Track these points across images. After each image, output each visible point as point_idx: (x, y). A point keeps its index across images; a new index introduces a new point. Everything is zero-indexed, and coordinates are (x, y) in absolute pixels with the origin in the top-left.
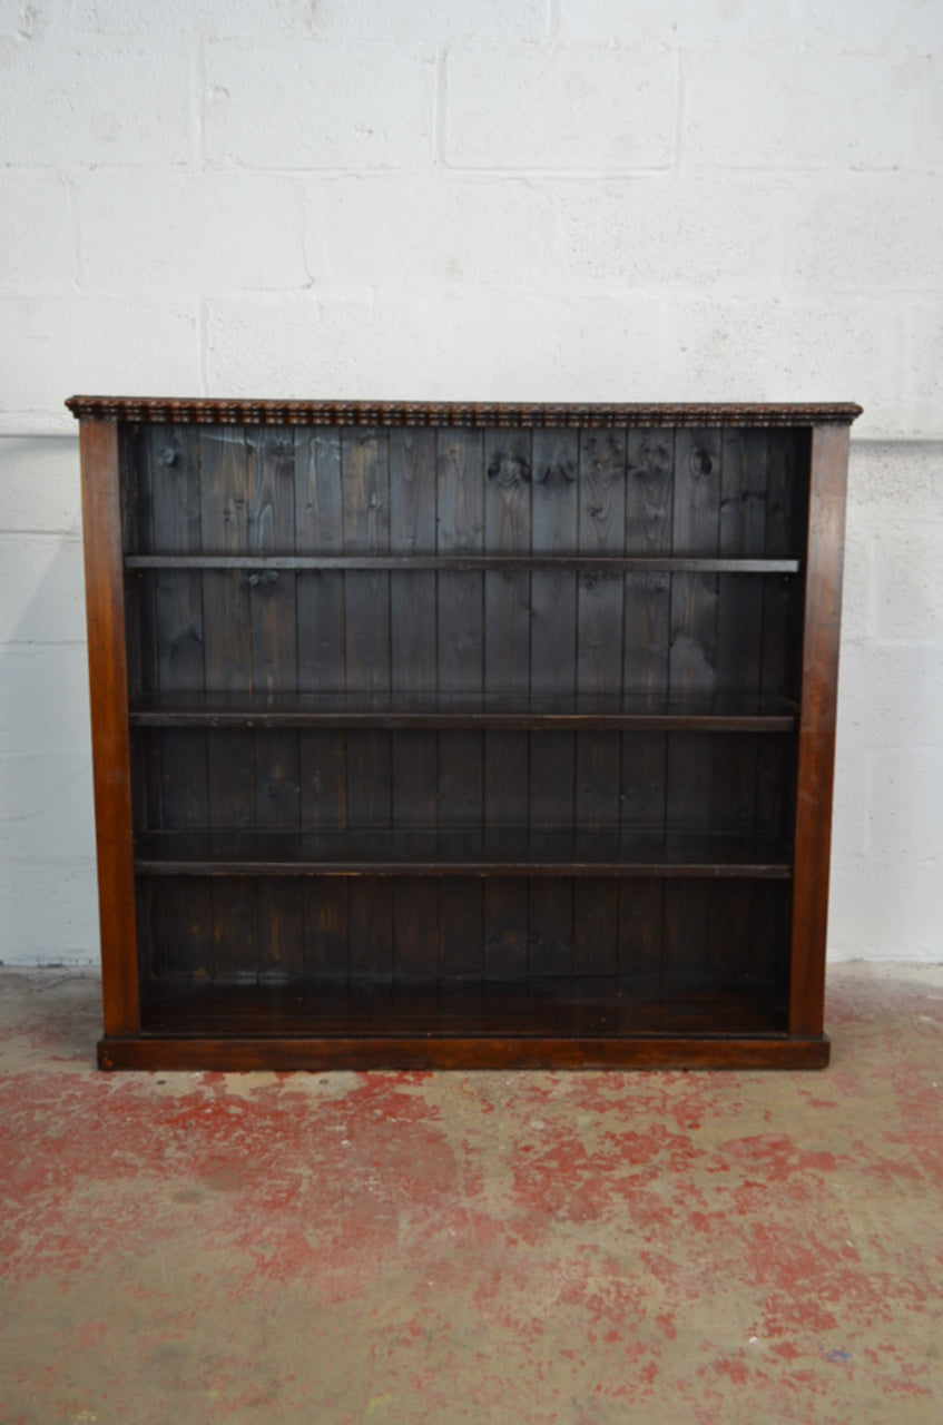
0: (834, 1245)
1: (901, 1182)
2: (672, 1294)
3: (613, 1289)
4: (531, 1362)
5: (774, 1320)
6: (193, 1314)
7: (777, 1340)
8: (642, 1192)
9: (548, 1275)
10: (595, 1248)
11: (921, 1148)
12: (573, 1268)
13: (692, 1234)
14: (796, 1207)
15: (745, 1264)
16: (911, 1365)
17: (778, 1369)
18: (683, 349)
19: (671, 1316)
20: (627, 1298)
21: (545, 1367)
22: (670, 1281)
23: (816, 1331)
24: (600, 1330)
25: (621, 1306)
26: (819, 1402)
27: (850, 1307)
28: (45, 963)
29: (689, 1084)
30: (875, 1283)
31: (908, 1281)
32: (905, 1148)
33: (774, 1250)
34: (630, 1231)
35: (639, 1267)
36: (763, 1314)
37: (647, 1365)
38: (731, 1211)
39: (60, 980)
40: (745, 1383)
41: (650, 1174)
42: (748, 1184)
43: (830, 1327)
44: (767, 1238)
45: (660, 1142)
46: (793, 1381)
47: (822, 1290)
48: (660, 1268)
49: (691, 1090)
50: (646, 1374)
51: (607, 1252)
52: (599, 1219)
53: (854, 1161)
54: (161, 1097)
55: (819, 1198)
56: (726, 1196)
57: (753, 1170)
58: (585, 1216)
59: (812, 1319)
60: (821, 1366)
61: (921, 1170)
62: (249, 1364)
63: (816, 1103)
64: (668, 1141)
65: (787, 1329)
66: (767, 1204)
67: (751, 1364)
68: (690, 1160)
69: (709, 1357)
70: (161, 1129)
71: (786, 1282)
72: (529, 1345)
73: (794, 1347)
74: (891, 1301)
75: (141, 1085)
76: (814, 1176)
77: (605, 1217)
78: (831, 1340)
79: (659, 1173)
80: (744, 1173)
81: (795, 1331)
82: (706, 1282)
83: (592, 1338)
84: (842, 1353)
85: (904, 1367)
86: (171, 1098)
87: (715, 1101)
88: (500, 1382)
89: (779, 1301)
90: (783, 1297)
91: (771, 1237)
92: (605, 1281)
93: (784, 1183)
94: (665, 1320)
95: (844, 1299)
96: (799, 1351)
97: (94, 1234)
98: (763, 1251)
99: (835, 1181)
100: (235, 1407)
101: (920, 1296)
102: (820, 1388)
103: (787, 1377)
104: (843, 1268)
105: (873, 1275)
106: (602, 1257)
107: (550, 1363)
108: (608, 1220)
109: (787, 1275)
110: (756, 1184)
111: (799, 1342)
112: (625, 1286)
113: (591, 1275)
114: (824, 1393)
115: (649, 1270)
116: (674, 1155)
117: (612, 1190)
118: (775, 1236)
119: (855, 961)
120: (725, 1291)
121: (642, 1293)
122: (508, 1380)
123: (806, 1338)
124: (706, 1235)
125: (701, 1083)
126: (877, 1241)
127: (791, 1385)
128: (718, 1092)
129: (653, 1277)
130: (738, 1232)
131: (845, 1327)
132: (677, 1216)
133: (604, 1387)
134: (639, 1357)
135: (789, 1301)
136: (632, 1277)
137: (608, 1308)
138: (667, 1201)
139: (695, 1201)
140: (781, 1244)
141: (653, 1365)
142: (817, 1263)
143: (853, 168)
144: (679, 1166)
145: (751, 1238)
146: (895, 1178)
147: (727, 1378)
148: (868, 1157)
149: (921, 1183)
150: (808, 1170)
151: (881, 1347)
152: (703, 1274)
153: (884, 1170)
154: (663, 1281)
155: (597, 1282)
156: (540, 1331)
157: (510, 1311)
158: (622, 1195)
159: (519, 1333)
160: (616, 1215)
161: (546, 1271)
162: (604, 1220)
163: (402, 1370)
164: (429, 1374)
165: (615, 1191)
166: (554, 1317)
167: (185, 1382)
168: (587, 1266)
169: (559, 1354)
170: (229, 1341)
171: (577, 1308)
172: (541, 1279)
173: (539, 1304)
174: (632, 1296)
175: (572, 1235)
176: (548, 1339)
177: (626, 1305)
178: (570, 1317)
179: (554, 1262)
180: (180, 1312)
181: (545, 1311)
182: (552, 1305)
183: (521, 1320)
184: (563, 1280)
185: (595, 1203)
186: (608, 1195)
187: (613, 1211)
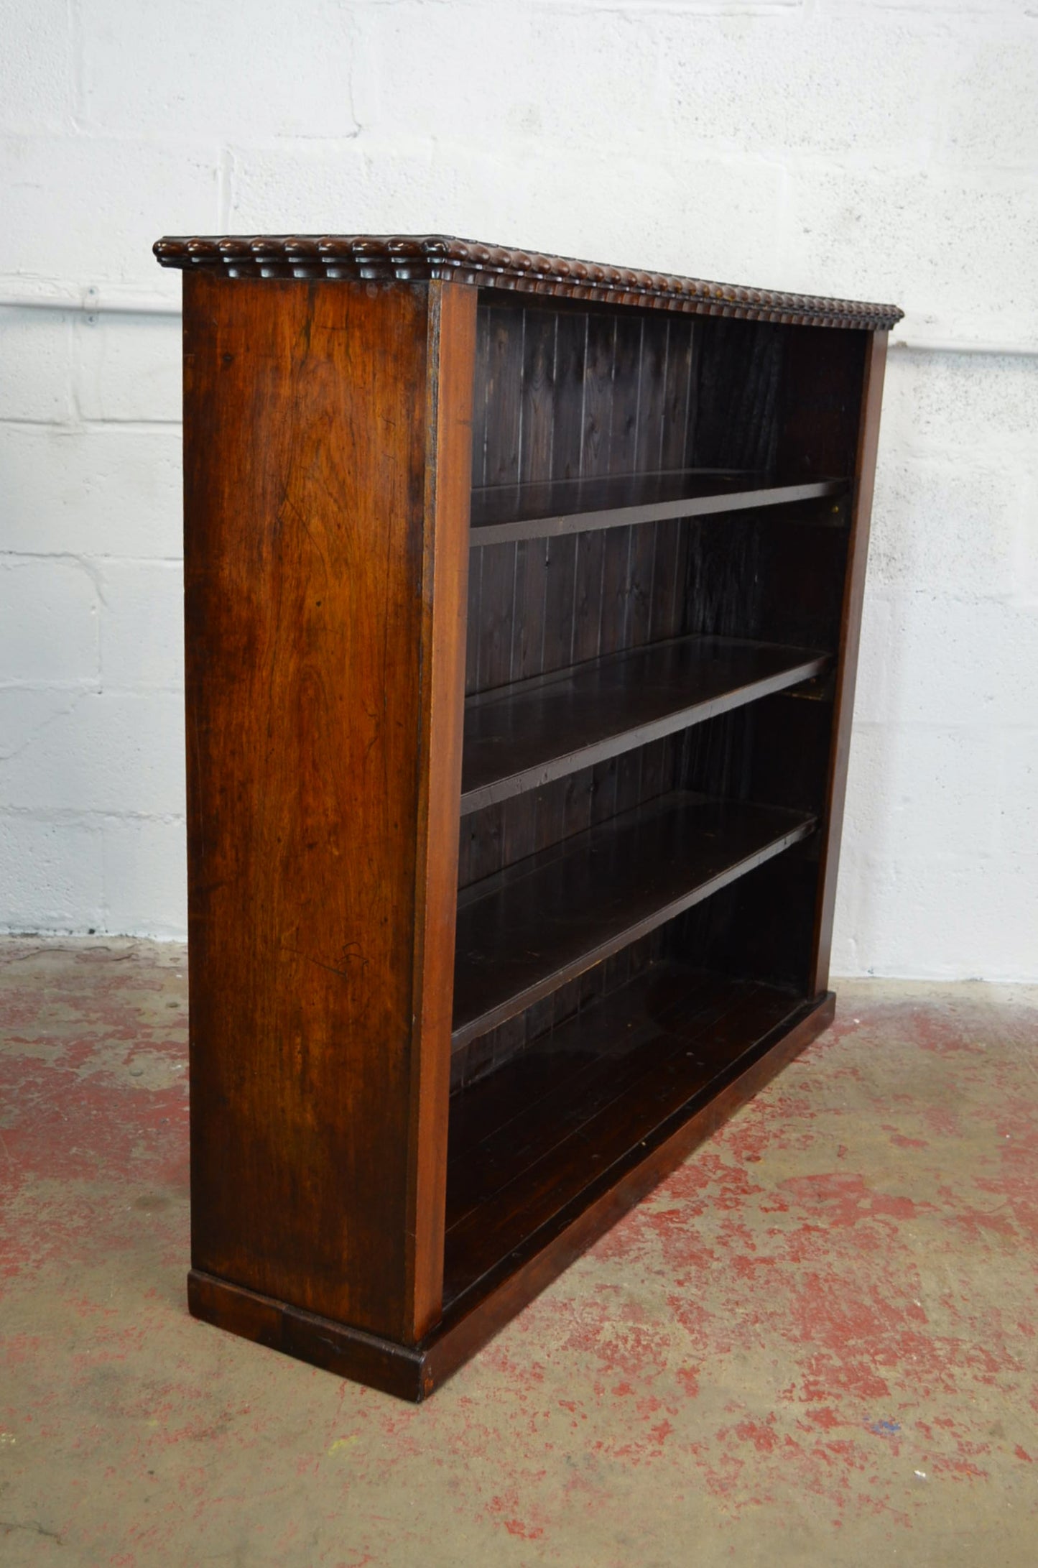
0: (900, 1303)
1: (988, 1236)
2: (701, 1346)
3: (632, 1337)
4: (524, 1412)
5: (816, 1383)
6: (141, 1334)
7: (816, 1405)
8: (681, 1229)
9: (557, 1316)
10: (616, 1289)
11: (1019, 1200)
12: (588, 1309)
13: (734, 1280)
14: (859, 1257)
15: (791, 1318)
16: (969, 1443)
17: (812, 1438)
18: (807, 231)
19: (695, 1370)
20: (646, 1347)
21: (540, 1418)
22: (699, 1332)
23: (863, 1399)
24: (610, 1381)
25: (638, 1357)
26: (855, 1477)
27: (908, 1373)
28: (18, 931)
29: (753, 1110)
30: (941, 1349)
31: (981, 1349)
32: (1003, 1198)
33: (827, 1303)
34: (660, 1273)
35: (665, 1314)
36: (804, 1376)
37: (659, 1423)
38: (782, 1257)
39: (35, 951)
40: (771, 1452)
41: (694, 1210)
42: (807, 1228)
43: (880, 1395)
44: (821, 1290)
45: (710, 1174)
46: (828, 1452)
47: (876, 1353)
48: (689, 1315)
49: (757, 1117)
50: (656, 1434)
51: (630, 1295)
52: (626, 1256)
53: (937, 1210)
54: (135, 1089)
55: (889, 1249)
56: (779, 1239)
57: (816, 1212)
58: (610, 1252)
59: (861, 1384)
60: (862, 1438)
61: (1015, 1224)
62: (199, 1394)
63: (901, 1141)
64: (720, 1173)
65: (829, 1394)
66: (826, 1252)
67: (780, 1430)
68: (742, 1197)
69: (735, 1418)
70: (130, 1126)
71: (836, 1342)
72: (524, 1393)
73: (834, 1415)
74: (956, 1370)
75: (112, 1074)
76: (887, 1224)
77: (633, 1254)
78: (879, 1409)
79: (704, 1209)
80: (804, 1214)
81: (838, 1397)
82: (741, 1334)
83: (598, 1389)
84: (891, 1425)
85: (960, 1444)
86: (147, 1092)
87: (782, 1132)
88: (486, 1433)
89: (825, 1361)
90: (830, 1358)
91: (826, 1289)
92: (623, 1327)
93: (849, 1229)
94: (687, 1375)
95: (902, 1365)
96: (839, 1419)
97: (38, 1239)
98: (813, 1305)
99: (911, 1231)
100: (177, 1440)
101: (992, 1366)
102: (858, 1462)
103: (821, 1448)
104: (906, 1329)
105: (939, 1339)
106: (622, 1300)
107: (546, 1415)
108: (637, 1259)
109: (839, 1333)
110: (816, 1229)
111: (841, 1409)
112: (645, 1334)
113: (609, 1319)
114: (862, 1468)
115: (676, 1318)
116: (725, 1190)
117: (645, 1224)
118: (830, 1288)
119: (974, 981)
120: (763, 1346)
121: (665, 1342)
122: (495, 1430)
123: (851, 1405)
124: (750, 1283)
125: (769, 1110)
126: (951, 1302)
127: (825, 1456)
128: (786, 1121)
129: (680, 1326)
130: (788, 1281)
131: (897, 1395)
132: (718, 1259)
133: (606, 1445)
134: (652, 1414)
135: (836, 1362)
136: (656, 1324)
137: (623, 1357)
138: (709, 1241)
139: (741, 1243)
140: (836, 1297)
141: (666, 1424)
142: (876, 1322)
144: (728, 1203)
145: (800, 1288)
146: (983, 1231)
147: (751, 1443)
148: (954, 1206)
149: (1014, 1239)
150: (880, 1217)
151: (937, 1421)
152: (741, 1326)
153: (971, 1221)
154: (692, 1331)
155: (614, 1327)
156: (539, 1377)
157: (506, 1353)
158: (657, 1232)
159: (515, 1378)
160: (646, 1254)
161: (556, 1310)
162: (631, 1258)
163: (373, 1411)
164: (404, 1418)
165: (649, 1226)
166: (558, 1363)
167: (122, 1409)
168: (604, 1308)
169: (558, 1406)
170: (179, 1366)
171: (586, 1356)
172: (548, 1319)
173: (542, 1347)
174: (653, 1345)
175: (591, 1273)
176: (547, 1387)
177: (643, 1355)
178: (576, 1364)
179: (565, 1301)
180: (126, 1331)
181: (549, 1356)
182: (557, 1350)
183: (518, 1365)
184: (574, 1323)
185: (623, 1239)
186: (639, 1230)
187: (643, 1249)
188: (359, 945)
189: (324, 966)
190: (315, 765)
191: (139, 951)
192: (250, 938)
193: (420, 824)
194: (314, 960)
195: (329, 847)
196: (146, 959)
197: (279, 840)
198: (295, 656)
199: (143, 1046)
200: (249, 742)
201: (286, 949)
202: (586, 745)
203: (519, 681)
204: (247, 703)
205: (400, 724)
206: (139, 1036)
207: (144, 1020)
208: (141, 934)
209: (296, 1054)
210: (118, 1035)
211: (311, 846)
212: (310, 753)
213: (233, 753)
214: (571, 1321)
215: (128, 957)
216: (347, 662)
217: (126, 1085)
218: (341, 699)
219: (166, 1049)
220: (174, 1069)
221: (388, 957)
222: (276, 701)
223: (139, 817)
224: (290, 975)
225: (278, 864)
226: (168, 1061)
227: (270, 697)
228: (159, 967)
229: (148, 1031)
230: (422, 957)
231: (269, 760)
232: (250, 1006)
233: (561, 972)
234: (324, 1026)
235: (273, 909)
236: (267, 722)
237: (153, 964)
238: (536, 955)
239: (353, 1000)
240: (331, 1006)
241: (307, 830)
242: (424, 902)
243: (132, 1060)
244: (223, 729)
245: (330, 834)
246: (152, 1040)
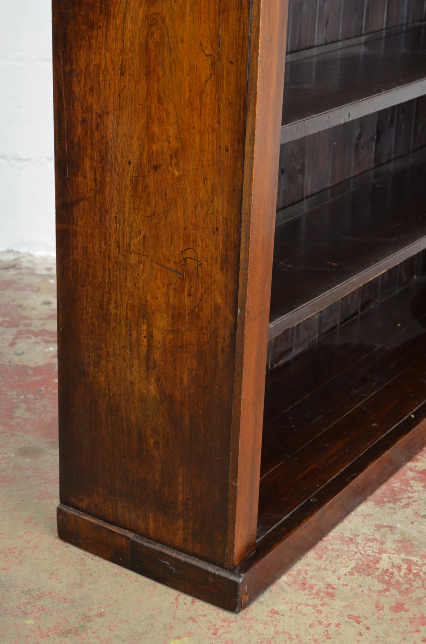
3: (404, 566)
4: (320, 622)
6: (21, 552)
9: (345, 548)
10: (392, 528)
12: (369, 544)
20: (416, 575)
21: (333, 628)
24: (388, 601)
25: (409, 582)
51: (402, 533)
52: (398, 503)
54: (18, 365)
58: (386, 500)
62: (66, 600)
70: (14, 393)
72: (320, 608)
77: (404, 502)
83: (379, 607)
86: (25, 367)
88: (290, 638)
92: (398, 559)
100: (48, 636)
106: (397, 537)
107: (338, 625)
108: (407, 505)
112: (415, 564)
113: (386, 552)
117: (413, 479)
122: (298, 637)
137: (398, 582)
155: (390, 559)
156: (332, 596)
157: (305, 576)
158: (423, 484)
159: (312, 596)
160: (414, 501)
161: (344, 544)
162: (402, 504)
163: (201, 618)
164: (226, 624)
165: (416, 480)
166: (347, 585)
167: (6, 610)
168: (382, 543)
169: (347, 619)
170: (50, 578)
171: (369, 580)
172: (338, 551)
173: (334, 572)
174: (421, 573)
175: (372, 515)
176: (338, 604)
177: (414, 581)
178: (361, 586)
179: (352, 537)
180: (10, 549)
181: (339, 579)
182: (346, 575)
183: (315, 585)
184: (358, 554)
185: (396, 489)
186: (409, 483)
187: (412, 497)
188: (194, 250)
189: (165, 267)
190: (159, 99)
191: (22, 262)
192: (106, 244)
193: (247, 148)
194: (157, 263)
195: (171, 168)
196: (27, 268)
197: (130, 163)
198: (143, 4)
199: (24, 332)
200: (105, 80)
201: (135, 253)
202: (381, 92)
203: (321, 45)
204: (104, 46)
205: (232, 63)
206: (21, 325)
207: (25, 313)
208: (23, 250)
209: (143, 338)
210: (5, 324)
211: (156, 168)
212: (156, 89)
213: (92, 90)
214: (356, 553)
215: (14, 267)
216: (188, 9)
217: (11, 362)
218: (182, 41)
219: (42, 335)
220: (47, 350)
221: (219, 260)
222: (128, 44)
223: (21, 160)
224: (138, 275)
225: (128, 183)
226: (43, 344)
227: (123, 41)
228: (36, 275)
229: (28, 321)
230: (247, 260)
231: (122, 95)
232: (106, 299)
233: (354, 279)
234: (165, 316)
235: (124, 220)
236: (120, 63)
237: (32, 272)
238: (334, 264)
239: (190, 295)
240: (171, 300)
241: (153, 154)
242: (250, 215)
243: (16, 343)
244: (83, 69)
245: (171, 158)
246: (31, 328)
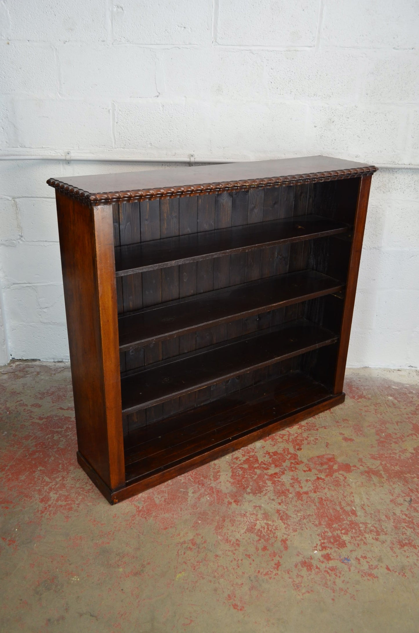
0: (348, 509)
1: (375, 479)
2: (287, 530)
3: (266, 527)
4: (235, 559)
5: (324, 543)
6: (113, 533)
7: (324, 552)
8: (278, 481)
9: (242, 519)
10: (260, 507)
11: (383, 463)
12: (252, 516)
13: (296, 502)
14: (335, 490)
15: (315, 517)
16: (372, 565)
17: (324, 565)
18: (315, 127)
19: (286, 540)
20: (271, 531)
21: (240, 562)
22: (287, 524)
23: (339, 549)
24: (260, 546)
25: (268, 535)
26: (338, 581)
27: (352, 538)
28: (56, 360)
29: (299, 428)
30: (362, 527)
31: (374, 527)
32: (378, 462)
33: (326, 510)
34: (273, 500)
35: (275, 517)
36: (320, 540)
37: (277, 562)
38: (311, 491)
39: (63, 369)
40: (312, 572)
41: (282, 472)
42: (318, 478)
43: (344, 547)
44: (323, 504)
45: (287, 457)
46: (329, 571)
47: (342, 530)
48: (284, 517)
49: (299, 431)
50: (276, 566)
51: (264, 509)
52: (262, 493)
53: (358, 468)
55: (344, 486)
56: (310, 483)
57: (320, 471)
58: (257, 492)
59: (338, 543)
60: (339, 565)
61: (382, 473)
62: (134, 557)
63: (346, 439)
64: (289, 456)
65: (328, 547)
66: (324, 488)
67: (314, 563)
68: (297, 466)
69: (300, 559)
71: (329, 526)
72: (234, 552)
73: (330, 556)
74: (367, 536)
76: (343, 475)
78: (344, 552)
79: (285, 472)
80: (317, 473)
81: (331, 548)
82: (300, 524)
83: (257, 549)
84: (347, 559)
85: (369, 566)
87: (308, 437)
88: (224, 569)
89: (326, 534)
90: (328, 533)
91: (325, 504)
92: (263, 523)
93: (331, 478)
94: (284, 541)
95: (350, 534)
96: (332, 557)
97: (77, 495)
98: (321, 511)
99: (352, 478)
100: (129, 576)
101: (378, 534)
102: (338, 574)
103: (327, 569)
104: (351, 519)
105: (361, 523)
106: (262, 512)
107: (242, 560)
108: (266, 494)
109: (330, 522)
110: (321, 479)
111: (332, 553)
112: (270, 525)
113: (258, 520)
114: (340, 577)
115: (279, 518)
116: (292, 463)
117: (267, 479)
118: (326, 503)
120: (307, 529)
121: (276, 529)
122: (227, 567)
123: (335, 551)
124: (301, 502)
125: (303, 428)
126: (364, 507)
127: (328, 573)
128: (309, 432)
129: (281, 521)
130: (313, 501)
131: (350, 547)
132: (291, 493)
133: (261, 572)
134: (274, 558)
135: (330, 534)
136: (273, 521)
137: (264, 535)
138: (288, 486)
139: (298, 486)
140: (329, 507)
141: (279, 562)
142: (341, 517)
143: (394, 48)
144: (293, 469)
145: (317, 504)
146: (373, 476)
147: (305, 568)
148: (363, 467)
149: (382, 480)
150: (341, 472)
151: (362, 557)
152: (300, 520)
153: (369, 473)
154: (284, 524)
155: (260, 523)
156: (238, 545)
157: (228, 536)
158: (271, 482)
159: (231, 546)
160: (268, 492)
161: (242, 517)
162: (264, 494)
163: (188, 561)
164: (198, 564)
165: (269, 480)
166: (244, 539)
167: (111, 564)
168: (257, 515)
169: (245, 556)
170: (126, 546)
171: (252, 535)
172: (239, 521)
173: (239, 533)
174: (273, 530)
175: (252, 501)
176: (241, 549)
177: (270, 534)
178: (249, 539)
179: (245, 513)
180: (109, 532)
181: (241, 536)
182: (243, 533)
183: (232, 540)
184: (248, 522)
185: (261, 486)
186: (266, 482)
187: (267, 490)
214: (247, 521)
